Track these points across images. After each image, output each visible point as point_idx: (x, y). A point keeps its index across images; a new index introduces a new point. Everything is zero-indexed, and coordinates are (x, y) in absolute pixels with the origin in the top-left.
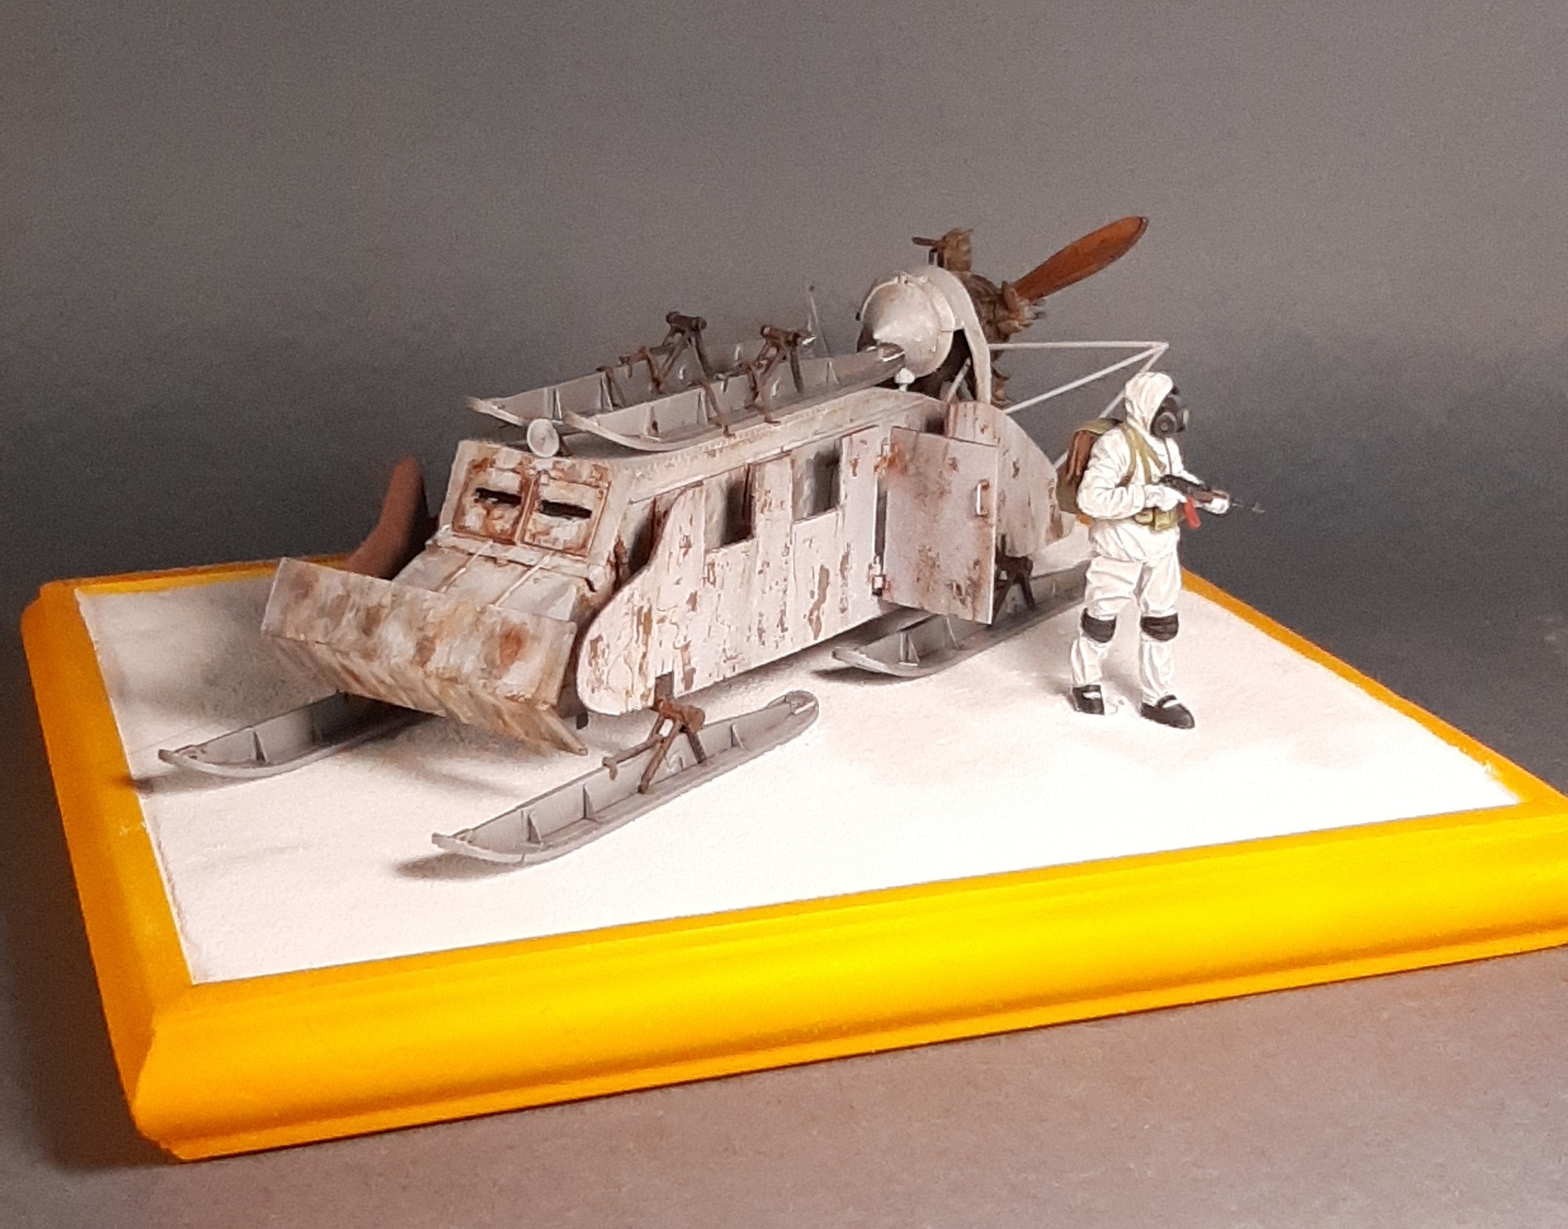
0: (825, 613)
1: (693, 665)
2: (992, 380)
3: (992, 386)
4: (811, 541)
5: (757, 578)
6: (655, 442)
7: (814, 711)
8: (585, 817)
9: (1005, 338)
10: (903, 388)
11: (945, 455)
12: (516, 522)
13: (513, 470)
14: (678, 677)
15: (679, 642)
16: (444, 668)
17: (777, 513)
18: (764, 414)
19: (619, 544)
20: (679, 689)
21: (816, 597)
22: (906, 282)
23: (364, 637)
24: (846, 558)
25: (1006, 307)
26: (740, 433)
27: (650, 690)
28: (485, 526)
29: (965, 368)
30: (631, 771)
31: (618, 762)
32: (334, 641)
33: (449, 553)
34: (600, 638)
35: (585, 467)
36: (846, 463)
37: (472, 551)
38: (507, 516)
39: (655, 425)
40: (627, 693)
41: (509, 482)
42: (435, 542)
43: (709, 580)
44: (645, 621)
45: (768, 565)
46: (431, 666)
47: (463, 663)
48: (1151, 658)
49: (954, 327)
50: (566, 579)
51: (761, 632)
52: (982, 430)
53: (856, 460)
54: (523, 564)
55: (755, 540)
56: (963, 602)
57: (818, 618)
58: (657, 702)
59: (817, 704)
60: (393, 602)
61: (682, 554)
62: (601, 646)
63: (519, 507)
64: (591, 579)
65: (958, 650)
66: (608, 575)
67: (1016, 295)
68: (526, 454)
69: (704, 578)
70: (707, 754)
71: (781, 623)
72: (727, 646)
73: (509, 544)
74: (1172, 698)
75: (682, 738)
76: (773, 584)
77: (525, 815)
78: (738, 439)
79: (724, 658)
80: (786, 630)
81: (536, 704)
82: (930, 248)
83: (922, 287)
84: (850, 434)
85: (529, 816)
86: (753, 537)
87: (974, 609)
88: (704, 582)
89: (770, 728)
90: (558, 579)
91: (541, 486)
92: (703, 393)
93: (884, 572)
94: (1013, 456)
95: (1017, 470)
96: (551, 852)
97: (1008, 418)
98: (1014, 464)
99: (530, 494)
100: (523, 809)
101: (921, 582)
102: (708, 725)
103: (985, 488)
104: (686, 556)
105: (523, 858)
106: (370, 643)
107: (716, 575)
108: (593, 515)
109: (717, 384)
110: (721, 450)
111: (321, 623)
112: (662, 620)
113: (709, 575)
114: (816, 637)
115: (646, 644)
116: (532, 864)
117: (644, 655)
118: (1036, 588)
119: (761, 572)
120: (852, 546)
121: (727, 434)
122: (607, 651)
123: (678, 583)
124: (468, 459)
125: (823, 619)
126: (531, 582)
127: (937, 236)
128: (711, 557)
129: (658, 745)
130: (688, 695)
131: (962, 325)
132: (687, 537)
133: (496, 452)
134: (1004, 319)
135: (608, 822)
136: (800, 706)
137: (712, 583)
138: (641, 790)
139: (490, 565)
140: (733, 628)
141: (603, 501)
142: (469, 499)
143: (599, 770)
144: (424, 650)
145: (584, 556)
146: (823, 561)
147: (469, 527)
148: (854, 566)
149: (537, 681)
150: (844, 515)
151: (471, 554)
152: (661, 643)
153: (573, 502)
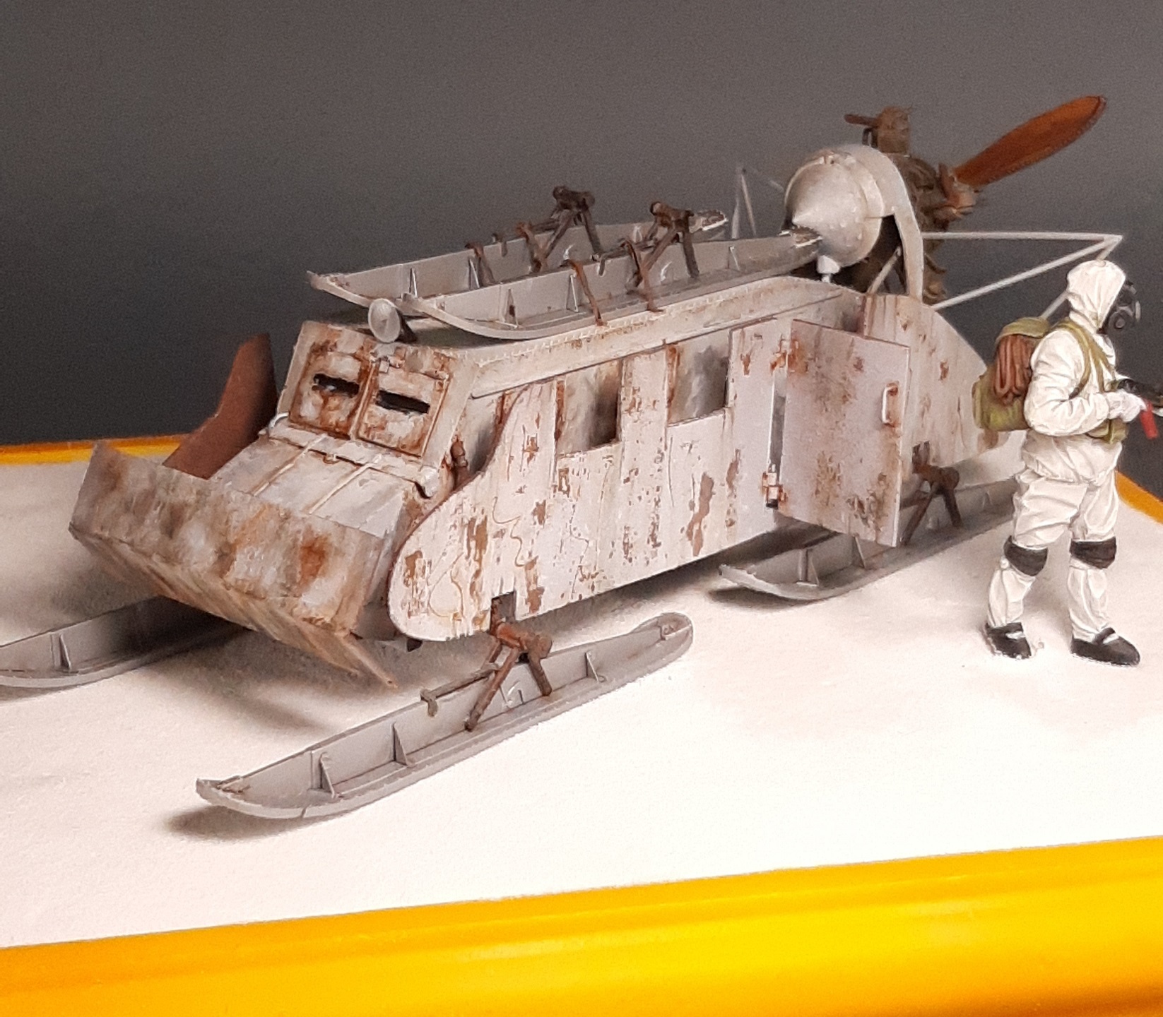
0: (708, 527)
1: (540, 583)
2: (925, 272)
3: (924, 279)
4: (691, 447)
5: (622, 488)
6: (510, 328)
7: (687, 636)
8: (395, 760)
9: (944, 226)
10: (826, 279)
11: (849, 354)
12: (352, 414)
13: (354, 356)
14: (521, 598)
15: (522, 558)
16: (243, 580)
17: (648, 414)
18: (647, 300)
19: (457, 443)
20: (522, 611)
21: (697, 509)
22: (832, 162)
23: (167, 538)
24: (734, 466)
25: (945, 194)
26: (614, 323)
27: (485, 612)
28: (322, 418)
29: (894, 258)
30: (455, 706)
31: (437, 697)
32: (137, 541)
33: (279, 446)
34: (418, 554)
35: (427, 358)
36: (736, 359)
37: (303, 444)
38: (343, 406)
39: (512, 310)
40: (455, 615)
41: (346, 368)
42: (268, 433)
43: (560, 489)
44: (477, 534)
45: (636, 473)
46: (231, 577)
47: (261, 577)
48: (1087, 586)
49: (883, 214)
50: (395, 481)
51: (627, 547)
52: (905, 327)
53: (748, 357)
54: (352, 462)
55: (621, 443)
56: (865, 520)
57: (699, 531)
58: (494, 625)
59: (692, 628)
60: (198, 502)
61: (525, 459)
62: (419, 563)
63: (355, 398)
64: (422, 483)
65: (866, 570)
66: (444, 479)
67: (956, 179)
68: (369, 339)
69: (555, 486)
70: (554, 686)
71: (653, 537)
72: (585, 563)
73: (343, 439)
74: (1111, 631)
75: (521, 671)
76: (644, 493)
77: (316, 758)
78: (611, 328)
79: (581, 576)
80: (659, 545)
81: (334, 631)
82: (863, 127)
83: (848, 168)
84: (742, 328)
85: (319, 761)
86: (618, 440)
87: (877, 529)
88: (555, 491)
89: (635, 655)
90: (386, 481)
91: (380, 375)
92: (575, 274)
93: (780, 483)
94: (941, 356)
95: (945, 372)
96: (342, 805)
97: (936, 314)
98: (942, 366)
99: (368, 382)
100: (313, 752)
101: (820, 496)
102: (555, 653)
103: (893, 393)
104: (531, 462)
105: (303, 812)
106: (172, 545)
107: (569, 483)
108: (430, 410)
109: (593, 265)
110: (588, 340)
111: (125, 520)
112: (500, 534)
113: (561, 483)
114: (696, 554)
115: (480, 561)
116: (314, 820)
117: (477, 574)
118: (964, 500)
119: (627, 480)
120: (742, 453)
121: (599, 322)
122: (427, 569)
123: (521, 491)
124: (309, 343)
125: (705, 534)
126: (357, 482)
127: (870, 112)
128: (563, 463)
129: (492, 679)
130: (534, 618)
131: (893, 210)
132: (532, 440)
133: (339, 334)
134: (942, 206)
135: (422, 766)
136: (672, 630)
137: (565, 492)
138: (468, 728)
139: (318, 461)
140: (591, 544)
141: (442, 394)
142: (307, 386)
143: (415, 705)
144: (225, 556)
145: (417, 456)
146: (707, 469)
147: (305, 417)
148: (745, 475)
149: (337, 601)
150: (732, 418)
151: (301, 447)
152: (498, 560)
153: (410, 394)
